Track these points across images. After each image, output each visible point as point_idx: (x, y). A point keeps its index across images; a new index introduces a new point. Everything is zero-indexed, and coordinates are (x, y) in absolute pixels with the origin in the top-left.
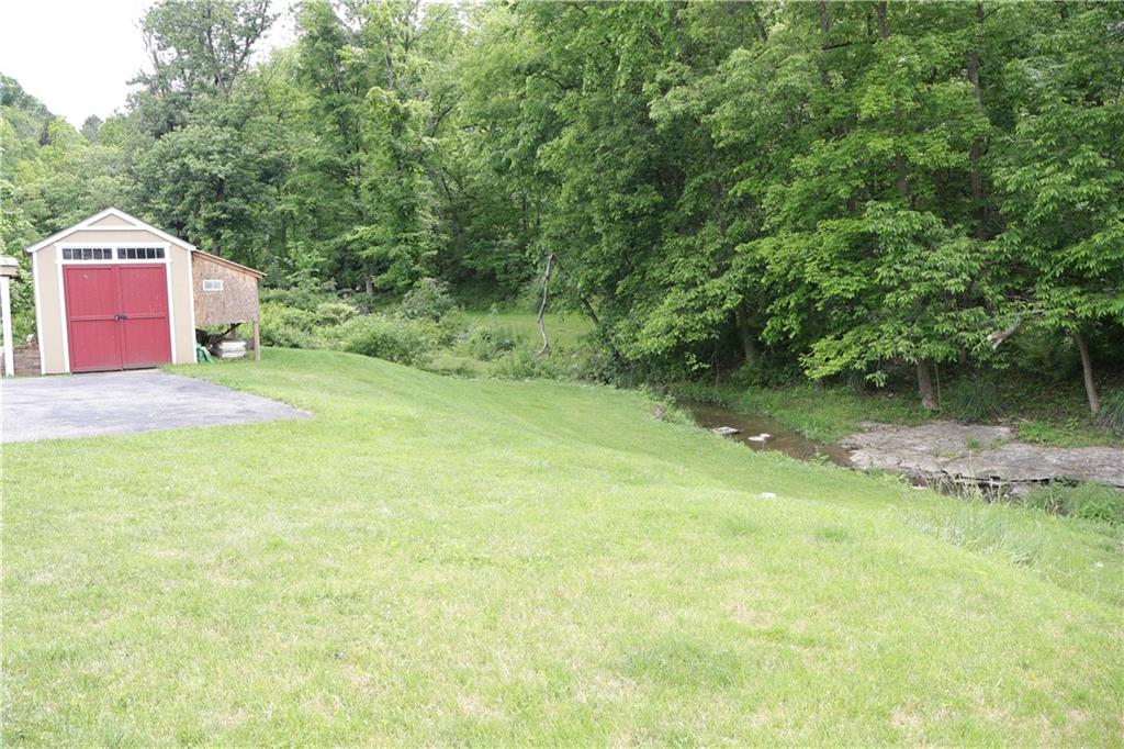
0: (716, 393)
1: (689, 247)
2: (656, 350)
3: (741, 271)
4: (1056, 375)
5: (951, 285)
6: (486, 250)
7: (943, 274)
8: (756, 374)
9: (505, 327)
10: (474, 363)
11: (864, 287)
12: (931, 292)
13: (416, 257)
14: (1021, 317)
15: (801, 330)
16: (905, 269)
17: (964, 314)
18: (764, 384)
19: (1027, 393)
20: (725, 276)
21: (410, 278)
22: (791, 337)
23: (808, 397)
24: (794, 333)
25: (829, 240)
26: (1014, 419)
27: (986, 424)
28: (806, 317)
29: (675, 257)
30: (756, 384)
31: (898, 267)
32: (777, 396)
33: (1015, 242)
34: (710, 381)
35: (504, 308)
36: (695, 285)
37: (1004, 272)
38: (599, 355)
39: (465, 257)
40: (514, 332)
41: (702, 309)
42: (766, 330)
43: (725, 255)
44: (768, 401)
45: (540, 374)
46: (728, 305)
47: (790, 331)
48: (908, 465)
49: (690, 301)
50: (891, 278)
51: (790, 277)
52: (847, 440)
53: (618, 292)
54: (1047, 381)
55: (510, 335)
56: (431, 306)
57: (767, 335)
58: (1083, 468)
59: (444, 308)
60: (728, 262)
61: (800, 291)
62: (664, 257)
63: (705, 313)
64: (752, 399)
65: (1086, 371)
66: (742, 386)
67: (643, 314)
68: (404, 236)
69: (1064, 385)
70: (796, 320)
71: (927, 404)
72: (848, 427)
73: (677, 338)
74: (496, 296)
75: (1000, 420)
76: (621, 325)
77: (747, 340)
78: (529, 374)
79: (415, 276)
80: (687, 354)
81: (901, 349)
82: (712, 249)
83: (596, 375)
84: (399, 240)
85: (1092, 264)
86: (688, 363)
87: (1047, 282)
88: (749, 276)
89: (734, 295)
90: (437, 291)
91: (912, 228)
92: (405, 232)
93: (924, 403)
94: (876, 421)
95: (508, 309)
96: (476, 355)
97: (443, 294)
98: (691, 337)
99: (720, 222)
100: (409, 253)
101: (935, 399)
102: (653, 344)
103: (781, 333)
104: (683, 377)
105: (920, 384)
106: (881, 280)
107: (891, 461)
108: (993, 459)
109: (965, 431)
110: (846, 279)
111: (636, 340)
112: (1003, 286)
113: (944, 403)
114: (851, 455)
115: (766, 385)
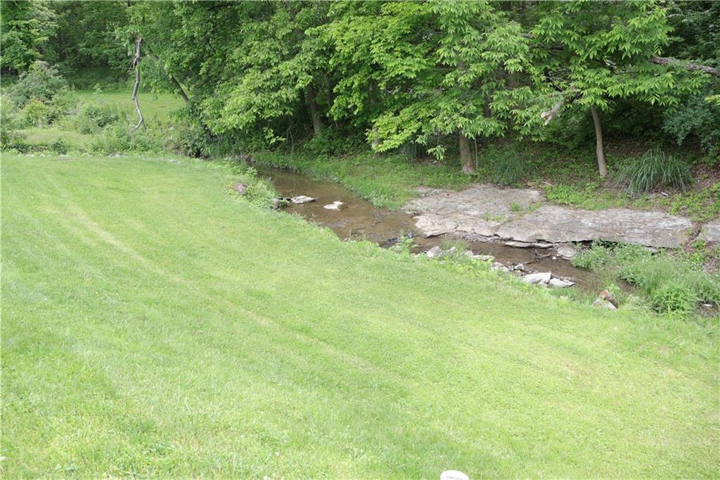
0: (292, 161)
1: (263, 32)
2: (237, 125)
3: (310, 54)
4: (570, 145)
5: (511, 64)
6: (99, 40)
7: (502, 55)
8: (324, 144)
9: (110, 104)
10: (74, 138)
11: (424, 67)
12: (486, 72)
13: (28, 41)
14: (564, 95)
15: (364, 107)
16: (464, 50)
17: (515, 93)
18: (331, 153)
19: (546, 160)
20: (296, 58)
21: (25, 61)
22: (355, 113)
23: (369, 164)
24: (357, 110)
25: (393, 23)
26: (540, 183)
27: (517, 187)
28: (367, 96)
29: (251, 41)
30: (324, 153)
31: (457, 48)
32: (343, 163)
33: (559, 26)
34: (286, 150)
35: (117, 88)
36: (270, 67)
37: (544, 55)
38: (191, 129)
39: (81, 45)
40: (118, 108)
41: (277, 88)
42: (334, 107)
43: (295, 38)
44: (336, 169)
45: (135, 147)
46: (300, 85)
47: (355, 107)
48: (465, 229)
49: (266, 80)
50: (451, 59)
51: (355, 60)
52: (409, 206)
53: (201, 73)
54: (561, 149)
55: (115, 111)
56: (44, 86)
57: (334, 112)
58: (615, 230)
59: (55, 87)
60: (298, 45)
61: (362, 72)
62: (241, 41)
63: (279, 91)
64: (321, 167)
65: (598, 142)
66: (313, 155)
67: (225, 92)
68: (15, 23)
69: (575, 153)
70: (359, 98)
71: (466, 170)
72: (408, 194)
73: (257, 115)
74: (110, 78)
75: (529, 184)
76: (206, 102)
77: (315, 116)
78: (126, 148)
79: (29, 59)
80: (265, 129)
81: (460, 125)
82: (284, 34)
83: (189, 145)
84: (11, 27)
85: (627, 47)
86: (267, 137)
87: (582, 63)
88: (318, 58)
89: (305, 76)
90: (50, 72)
91: (470, 10)
92: (15, 20)
93: (465, 169)
94: (429, 186)
95: (120, 89)
96: (79, 129)
97: (55, 75)
98: (268, 114)
99: (289, 9)
100: (21, 39)
101: (473, 166)
102: (234, 120)
103: (347, 110)
104: (263, 147)
105: (462, 152)
106: (442, 60)
107: (449, 226)
108: (536, 223)
109: (504, 195)
110: (408, 61)
111: (220, 116)
112: (543, 68)
113: (481, 170)
114: (416, 221)
115: (333, 154)
